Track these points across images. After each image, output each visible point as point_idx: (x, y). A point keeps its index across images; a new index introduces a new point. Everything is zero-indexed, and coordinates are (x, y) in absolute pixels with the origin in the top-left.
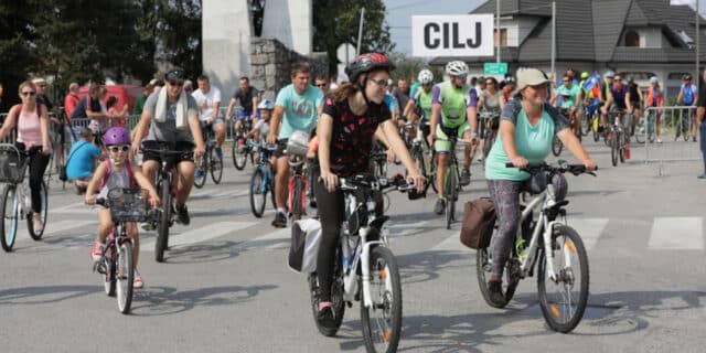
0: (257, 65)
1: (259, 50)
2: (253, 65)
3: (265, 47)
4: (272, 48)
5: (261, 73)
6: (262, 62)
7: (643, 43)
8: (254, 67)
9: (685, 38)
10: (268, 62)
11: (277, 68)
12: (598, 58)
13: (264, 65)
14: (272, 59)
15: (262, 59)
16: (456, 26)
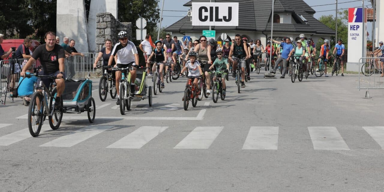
0: (100, 29)
1: (101, 20)
2: (98, 28)
3: (104, 19)
4: (109, 19)
5: (102, 33)
6: (103, 27)
7: (282, 21)
8: (99, 30)
9: (303, 19)
10: (107, 27)
11: (112, 31)
12: (258, 29)
13: (104, 29)
14: (109, 25)
15: (103, 25)
16: (217, 8)
